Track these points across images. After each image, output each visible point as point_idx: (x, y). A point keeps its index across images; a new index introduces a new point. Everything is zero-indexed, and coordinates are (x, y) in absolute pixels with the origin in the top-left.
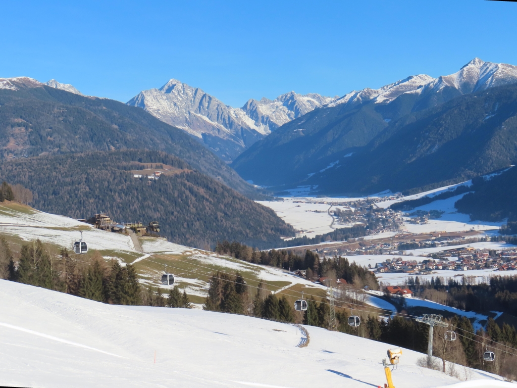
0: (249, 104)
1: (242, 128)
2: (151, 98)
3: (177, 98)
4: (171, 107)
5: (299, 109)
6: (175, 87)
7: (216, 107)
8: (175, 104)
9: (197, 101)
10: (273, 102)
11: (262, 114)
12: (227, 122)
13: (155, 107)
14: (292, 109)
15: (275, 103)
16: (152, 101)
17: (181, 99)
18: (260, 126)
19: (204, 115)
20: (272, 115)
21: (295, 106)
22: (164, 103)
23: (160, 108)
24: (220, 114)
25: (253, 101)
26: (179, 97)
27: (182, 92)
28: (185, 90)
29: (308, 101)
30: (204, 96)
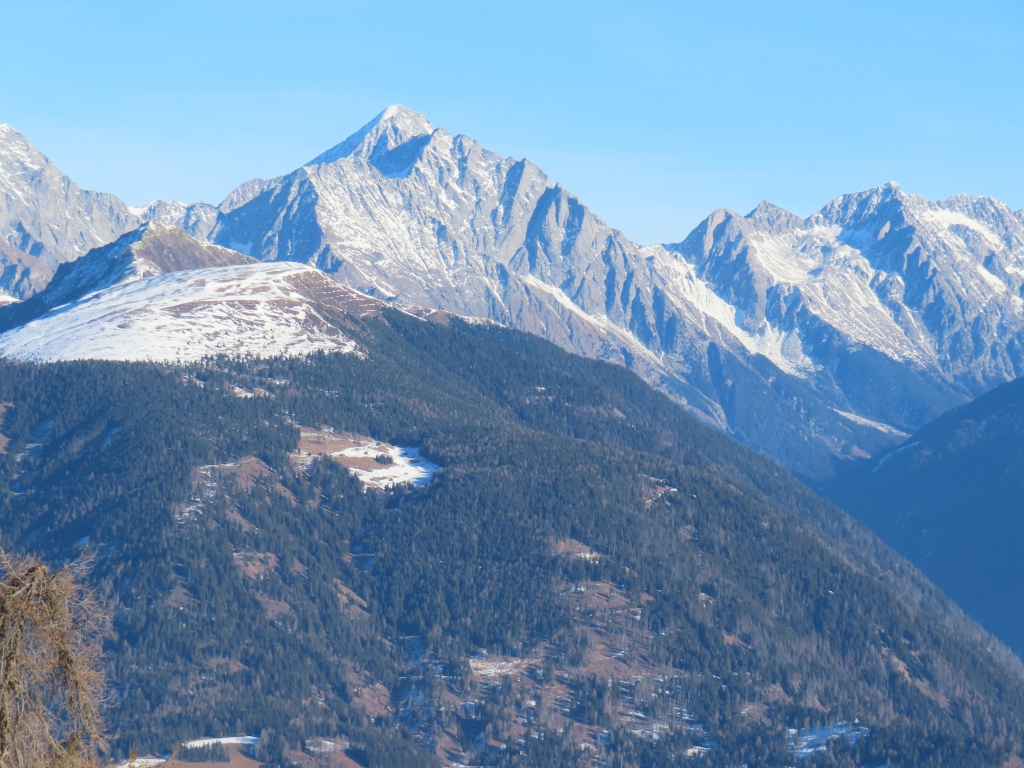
0: (711, 230)
1: (713, 347)
2: (342, 199)
3: (437, 201)
4: (424, 245)
5: (926, 264)
6: (428, 148)
7: (603, 247)
8: (441, 232)
9: (521, 217)
10: (807, 223)
11: (769, 279)
12: (651, 319)
13: (361, 243)
14: (896, 267)
15: (817, 229)
16: (346, 211)
17: (452, 205)
18: (762, 331)
19: (553, 281)
20: (814, 289)
21: (910, 250)
22: (393, 225)
23: (382, 247)
24: (620, 279)
25: (728, 217)
26: (443, 197)
27: (456, 173)
28: (470, 164)
29: (957, 229)
30: (551, 196)
